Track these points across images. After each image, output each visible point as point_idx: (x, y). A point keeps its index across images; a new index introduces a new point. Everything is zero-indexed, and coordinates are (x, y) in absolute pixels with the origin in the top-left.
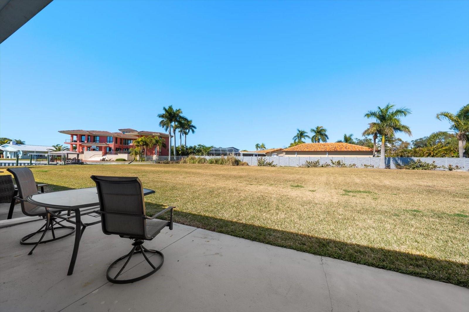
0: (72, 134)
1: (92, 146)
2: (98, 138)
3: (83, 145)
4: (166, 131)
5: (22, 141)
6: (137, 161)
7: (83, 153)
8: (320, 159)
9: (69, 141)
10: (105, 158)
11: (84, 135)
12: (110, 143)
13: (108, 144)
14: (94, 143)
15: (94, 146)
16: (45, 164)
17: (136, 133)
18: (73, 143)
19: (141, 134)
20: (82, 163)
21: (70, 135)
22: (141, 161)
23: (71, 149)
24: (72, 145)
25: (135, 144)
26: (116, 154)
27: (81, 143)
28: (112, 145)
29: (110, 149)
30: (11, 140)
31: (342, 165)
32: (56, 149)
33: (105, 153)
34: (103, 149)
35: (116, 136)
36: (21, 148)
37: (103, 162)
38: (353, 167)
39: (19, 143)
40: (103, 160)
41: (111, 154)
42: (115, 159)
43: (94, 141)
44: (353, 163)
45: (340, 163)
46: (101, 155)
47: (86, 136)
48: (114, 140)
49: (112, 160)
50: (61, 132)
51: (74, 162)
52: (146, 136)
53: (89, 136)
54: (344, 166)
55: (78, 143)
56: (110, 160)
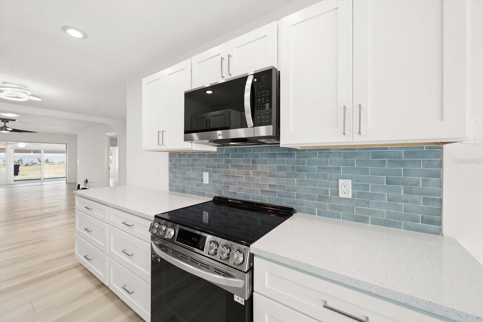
8: (23, 157)
31: (50, 163)
38: (62, 164)
44: (62, 161)
45: (48, 161)
54: (52, 163)
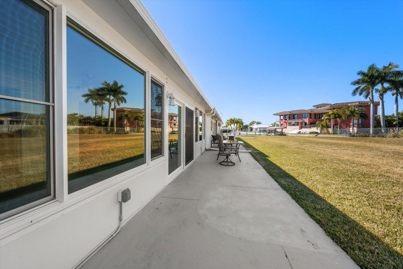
0: (280, 115)
1: (292, 123)
2: (296, 116)
3: (286, 122)
4: (367, 98)
5: (259, 121)
6: (329, 134)
7: (286, 127)
9: (278, 120)
10: (301, 132)
11: (287, 115)
12: (305, 118)
13: (303, 120)
14: (293, 120)
15: (293, 122)
16: (266, 135)
17: (328, 107)
18: (281, 121)
19: (333, 107)
20: (285, 135)
21: (279, 116)
22: (332, 134)
23: (280, 126)
24: (280, 122)
25: (326, 118)
26: (310, 128)
27: (285, 121)
28: (307, 120)
29: (306, 124)
30: (256, 122)
32: (273, 125)
33: (301, 128)
34: (300, 124)
35: (310, 112)
36: (260, 126)
37: (299, 134)
39: (259, 123)
40: (299, 133)
41: (306, 128)
42: (308, 132)
43: (294, 118)
46: (298, 129)
47: (288, 115)
48: (308, 115)
49: (306, 133)
50: (274, 115)
51: (280, 134)
52: (338, 108)
53: (290, 115)
55: (284, 121)
56: (304, 133)
